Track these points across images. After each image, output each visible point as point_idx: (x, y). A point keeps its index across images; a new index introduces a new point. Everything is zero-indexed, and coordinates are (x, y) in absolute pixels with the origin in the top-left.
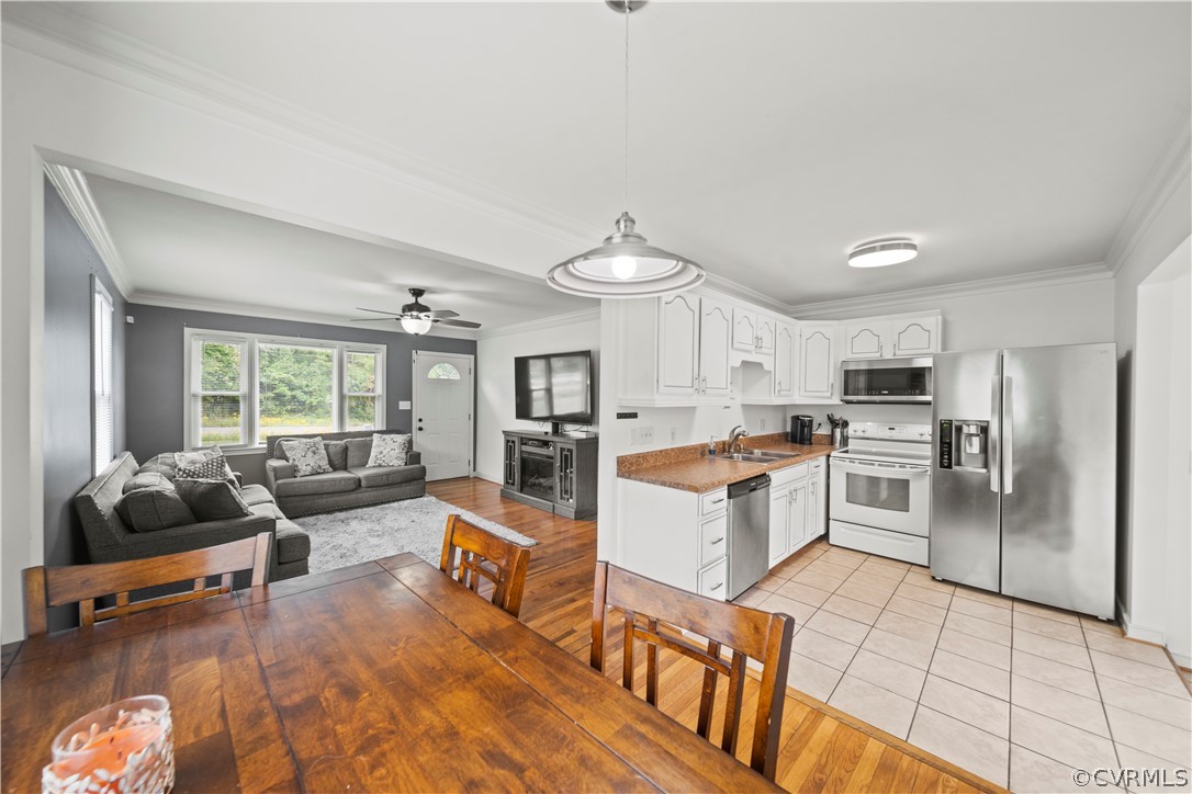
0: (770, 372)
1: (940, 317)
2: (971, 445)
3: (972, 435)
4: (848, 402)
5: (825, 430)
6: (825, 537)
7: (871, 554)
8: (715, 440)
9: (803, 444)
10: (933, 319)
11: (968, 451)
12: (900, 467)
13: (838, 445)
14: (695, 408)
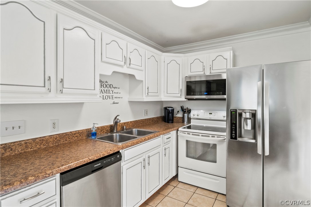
0: (142, 81)
1: (232, 51)
2: (247, 125)
3: (247, 118)
4: (189, 99)
5: (180, 115)
6: (176, 176)
7: (198, 187)
8: (97, 126)
9: (168, 122)
10: (228, 53)
11: (246, 128)
12: (212, 137)
13: (186, 123)
14: (83, 103)
